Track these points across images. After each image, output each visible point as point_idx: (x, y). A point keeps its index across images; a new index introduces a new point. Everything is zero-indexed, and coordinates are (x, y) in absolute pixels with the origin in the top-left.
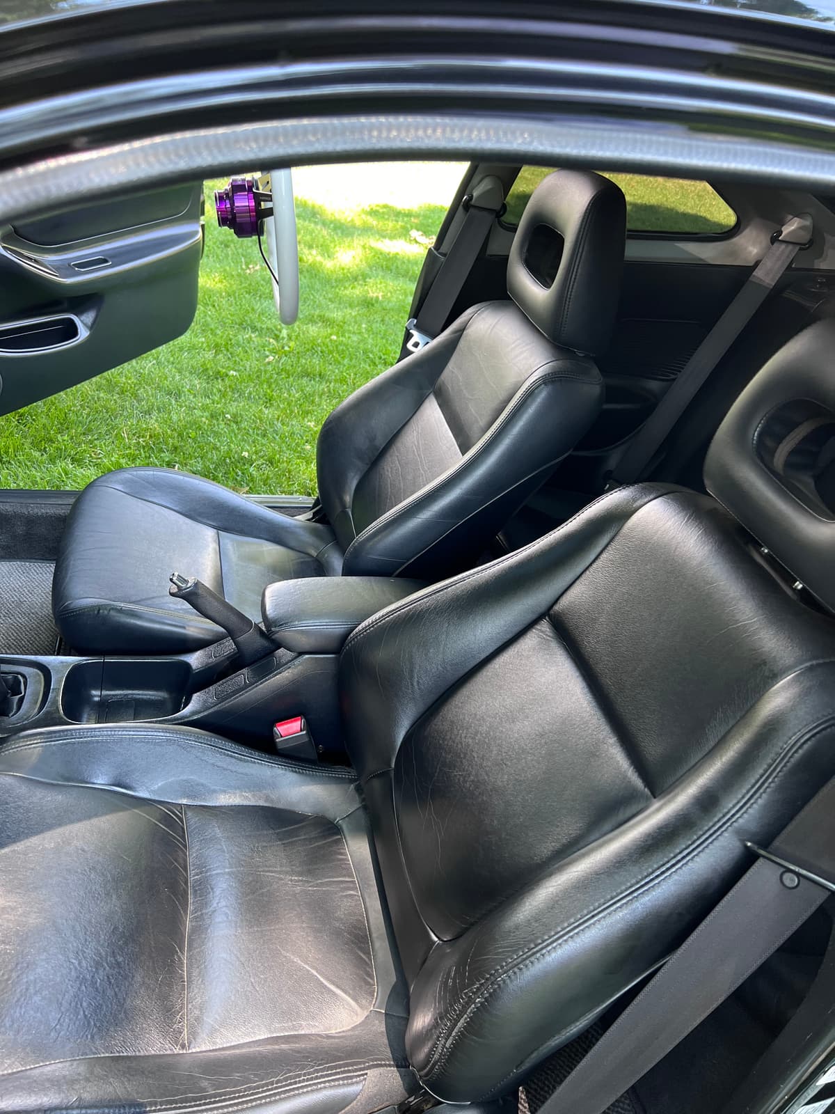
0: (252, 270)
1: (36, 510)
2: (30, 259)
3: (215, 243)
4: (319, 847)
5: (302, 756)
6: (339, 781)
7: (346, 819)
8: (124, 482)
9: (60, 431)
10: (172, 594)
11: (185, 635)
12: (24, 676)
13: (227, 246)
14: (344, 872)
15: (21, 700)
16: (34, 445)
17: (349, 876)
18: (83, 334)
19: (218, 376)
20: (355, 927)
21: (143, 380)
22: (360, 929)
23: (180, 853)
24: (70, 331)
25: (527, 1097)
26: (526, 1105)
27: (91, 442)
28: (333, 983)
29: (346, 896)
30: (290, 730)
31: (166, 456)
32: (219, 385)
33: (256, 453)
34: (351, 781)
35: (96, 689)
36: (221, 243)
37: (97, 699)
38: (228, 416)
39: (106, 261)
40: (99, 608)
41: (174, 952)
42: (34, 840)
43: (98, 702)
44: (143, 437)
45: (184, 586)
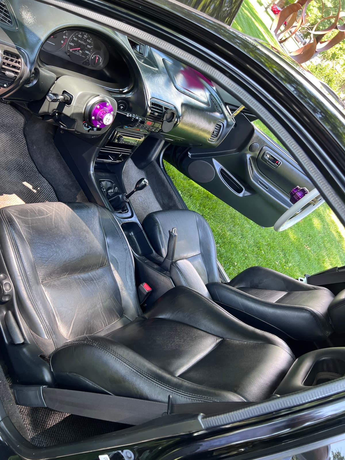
0: (306, 247)
1: (179, 205)
2: (252, 167)
3: (308, 232)
4: (114, 310)
5: (140, 296)
6: (137, 312)
7: (126, 318)
8: (200, 220)
9: (209, 209)
10: (169, 231)
11: (161, 249)
12: (128, 212)
13: (309, 236)
14: (109, 321)
15: (121, 213)
16: (200, 204)
17: (108, 323)
18: (241, 195)
19: (259, 248)
20: (93, 329)
21: (242, 226)
22: (93, 330)
23: (95, 267)
24: (240, 191)
25: (57, 424)
26: (55, 424)
27: (211, 218)
28: (74, 325)
29: (101, 323)
30: (146, 288)
31: (220, 241)
32: (256, 249)
33: (239, 268)
34: (139, 315)
35: (134, 233)
36: (309, 234)
37: (130, 234)
38: (246, 255)
39: (267, 188)
40: (157, 222)
41: (67, 272)
42: (84, 224)
43: (130, 235)
44: (222, 231)
45: (173, 233)
